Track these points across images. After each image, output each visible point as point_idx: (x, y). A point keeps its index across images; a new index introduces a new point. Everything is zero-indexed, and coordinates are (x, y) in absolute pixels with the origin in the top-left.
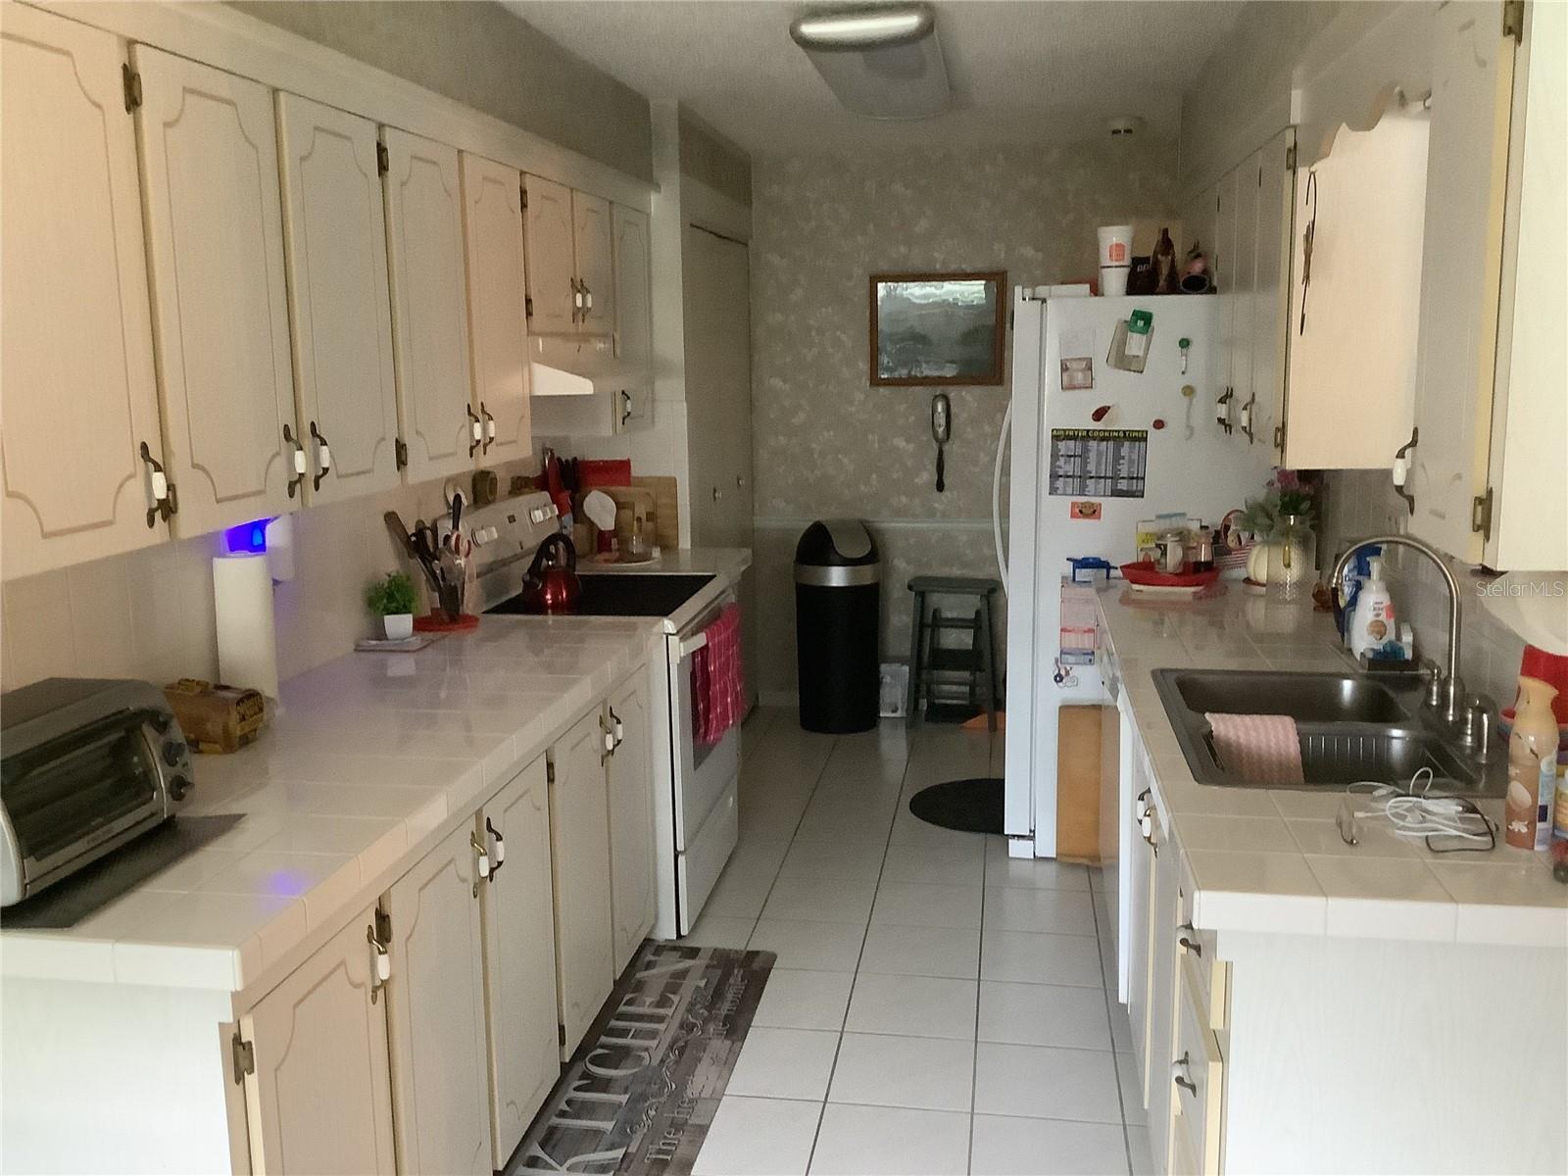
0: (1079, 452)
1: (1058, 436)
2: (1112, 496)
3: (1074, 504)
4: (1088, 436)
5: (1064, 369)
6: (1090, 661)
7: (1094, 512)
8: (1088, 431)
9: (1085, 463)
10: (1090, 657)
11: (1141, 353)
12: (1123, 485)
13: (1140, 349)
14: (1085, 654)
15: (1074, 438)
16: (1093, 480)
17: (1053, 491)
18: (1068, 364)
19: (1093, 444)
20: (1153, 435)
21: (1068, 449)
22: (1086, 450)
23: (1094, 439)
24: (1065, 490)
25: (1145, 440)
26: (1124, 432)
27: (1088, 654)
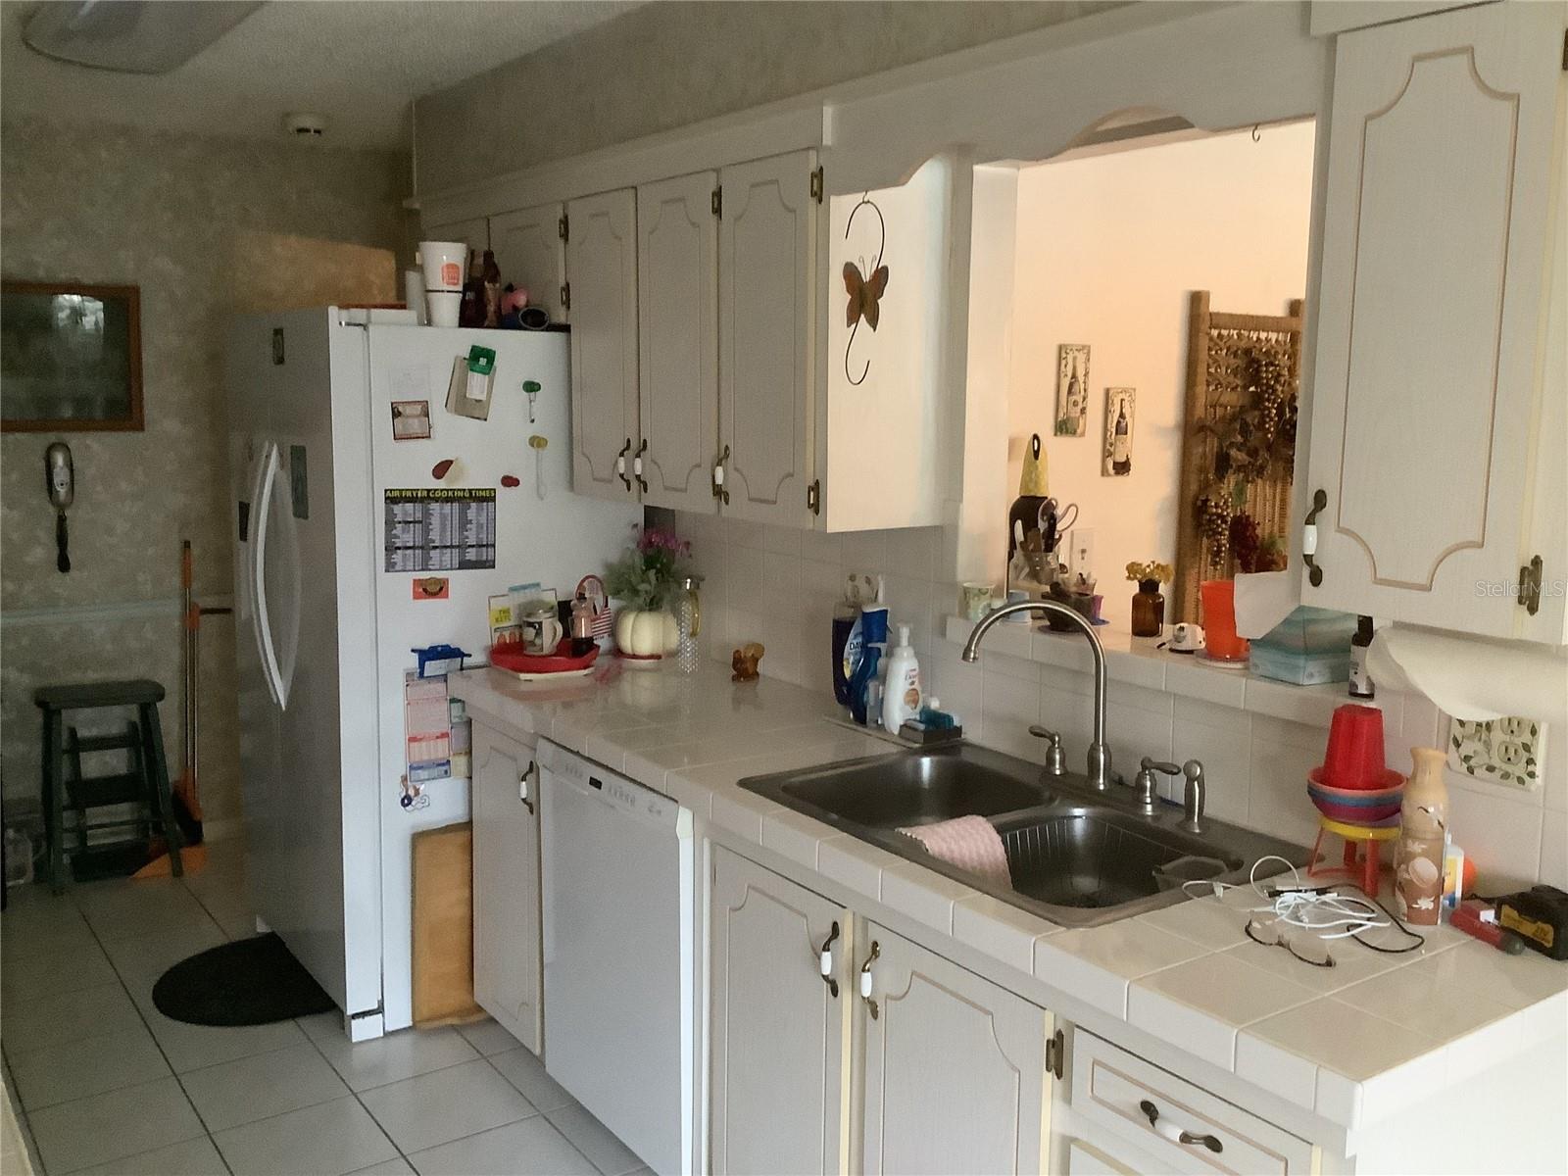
0: (419, 516)
1: (393, 499)
2: (459, 568)
3: (417, 583)
4: (428, 497)
5: (396, 414)
6: (446, 772)
7: (441, 589)
8: (429, 491)
9: (427, 531)
10: (444, 768)
11: (483, 397)
12: (471, 555)
13: (483, 392)
14: (439, 765)
15: (413, 500)
16: (438, 550)
17: (390, 567)
18: (400, 409)
19: (435, 506)
20: (503, 493)
21: (405, 513)
22: (427, 514)
23: (436, 500)
24: (405, 565)
25: (493, 499)
26: (470, 491)
27: (443, 764)
